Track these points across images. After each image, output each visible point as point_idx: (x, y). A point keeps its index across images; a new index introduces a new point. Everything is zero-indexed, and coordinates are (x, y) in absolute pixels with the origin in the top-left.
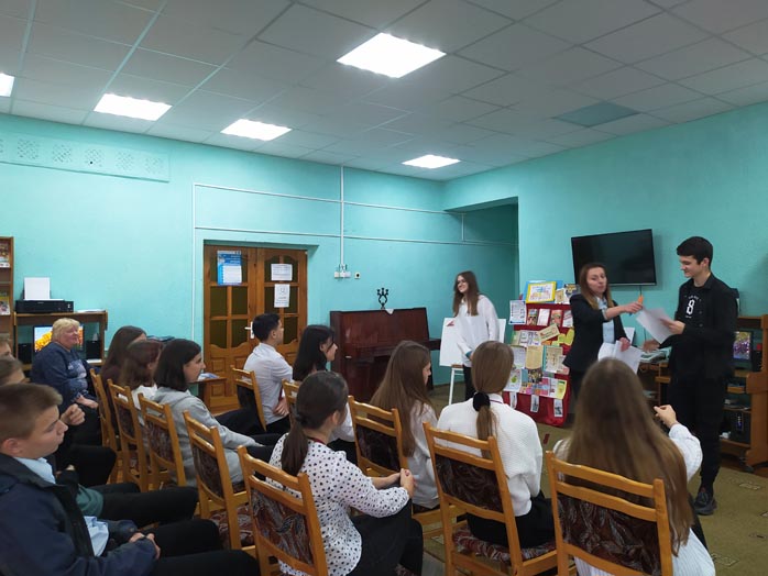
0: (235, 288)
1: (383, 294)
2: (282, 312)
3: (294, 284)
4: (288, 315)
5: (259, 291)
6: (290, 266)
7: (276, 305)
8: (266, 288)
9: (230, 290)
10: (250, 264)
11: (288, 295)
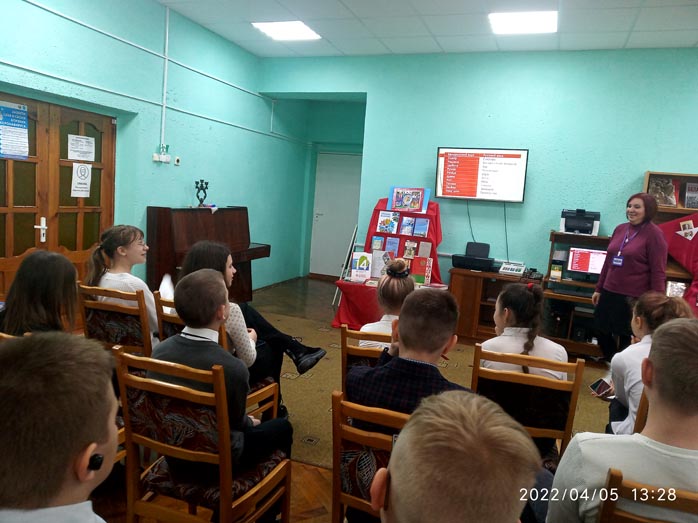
0: (18, 163)
1: (202, 187)
2: (81, 204)
3: (97, 166)
4: (89, 209)
5: (52, 172)
6: (92, 140)
7: (74, 194)
8: (61, 167)
9: (10, 164)
10: (40, 129)
11: (88, 181)
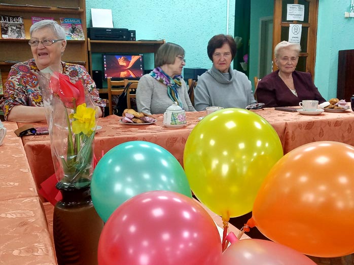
3: (305, 25)
6: (303, 7)
8: (282, 28)
11: (299, 35)
